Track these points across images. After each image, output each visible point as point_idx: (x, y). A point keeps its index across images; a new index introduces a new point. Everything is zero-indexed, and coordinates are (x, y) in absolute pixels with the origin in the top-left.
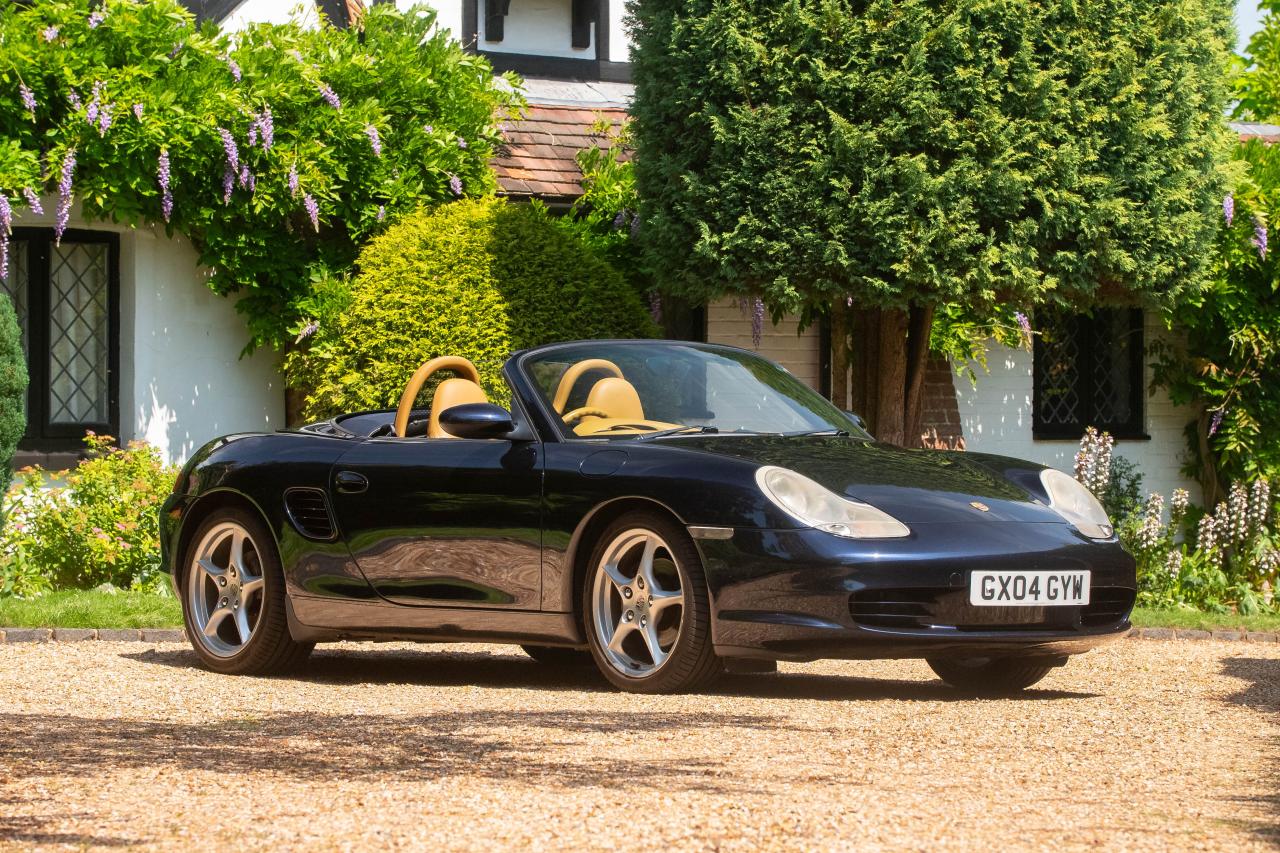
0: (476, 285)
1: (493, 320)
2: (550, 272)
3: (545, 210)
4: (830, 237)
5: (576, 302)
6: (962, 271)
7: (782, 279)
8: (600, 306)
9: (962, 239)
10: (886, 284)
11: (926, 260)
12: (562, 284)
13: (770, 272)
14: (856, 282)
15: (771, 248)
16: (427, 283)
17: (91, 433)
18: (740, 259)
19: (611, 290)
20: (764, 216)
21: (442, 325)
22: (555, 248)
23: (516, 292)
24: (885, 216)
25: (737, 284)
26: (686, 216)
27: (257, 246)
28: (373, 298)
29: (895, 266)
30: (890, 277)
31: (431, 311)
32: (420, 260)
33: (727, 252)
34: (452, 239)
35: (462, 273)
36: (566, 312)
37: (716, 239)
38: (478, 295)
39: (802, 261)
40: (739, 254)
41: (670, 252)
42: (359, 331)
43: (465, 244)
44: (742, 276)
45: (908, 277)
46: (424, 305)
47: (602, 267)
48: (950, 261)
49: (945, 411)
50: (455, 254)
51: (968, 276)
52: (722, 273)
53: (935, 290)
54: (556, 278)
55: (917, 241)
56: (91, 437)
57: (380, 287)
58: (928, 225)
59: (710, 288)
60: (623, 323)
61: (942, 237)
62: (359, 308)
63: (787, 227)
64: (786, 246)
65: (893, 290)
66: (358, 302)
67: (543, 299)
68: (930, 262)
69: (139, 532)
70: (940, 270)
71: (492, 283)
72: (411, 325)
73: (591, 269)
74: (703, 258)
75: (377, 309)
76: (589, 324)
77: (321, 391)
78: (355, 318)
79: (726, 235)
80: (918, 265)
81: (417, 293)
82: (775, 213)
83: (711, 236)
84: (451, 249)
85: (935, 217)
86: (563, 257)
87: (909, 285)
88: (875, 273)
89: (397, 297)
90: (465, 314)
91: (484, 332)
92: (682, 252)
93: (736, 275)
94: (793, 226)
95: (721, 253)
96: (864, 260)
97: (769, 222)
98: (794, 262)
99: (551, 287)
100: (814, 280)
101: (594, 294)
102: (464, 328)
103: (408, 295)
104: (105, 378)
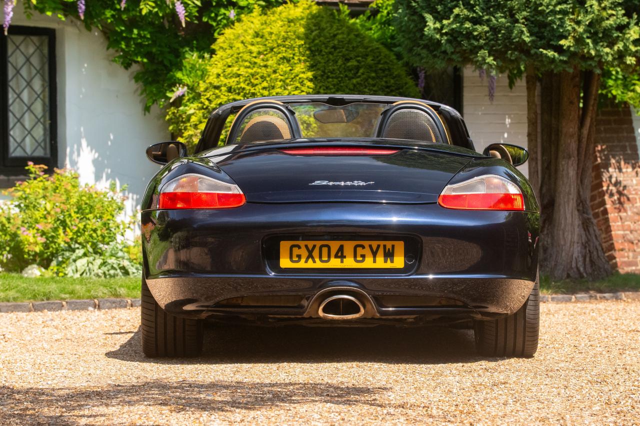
0: (288, 61)
1: (299, 85)
2: (339, 52)
3: (348, 12)
4: (517, 21)
5: (357, 73)
6: (611, 45)
7: (484, 52)
8: (373, 75)
9: (611, 21)
10: (556, 55)
11: (585, 36)
12: (348, 60)
13: (476, 47)
14: (536, 53)
15: (475, 30)
16: (256, 60)
17: (31, 164)
18: (455, 38)
19: (382, 64)
20: (471, 8)
21: (264, 88)
22: (345, 36)
23: (315, 66)
24: (555, 6)
25: (454, 57)
26: (419, 10)
27: (145, 37)
28: (220, 71)
29: (562, 42)
30: (559, 49)
31: (257, 79)
32: (253, 45)
33: (446, 34)
34: (275, 31)
35: (279, 53)
36: (350, 79)
37: (438, 25)
38: (290, 68)
39: (498, 39)
40: (454, 35)
41: (411, 35)
42: (211, 93)
43: (283, 33)
44: (458, 50)
45: (572, 49)
46: (253, 75)
47: (378, 48)
48: (603, 37)
49: (627, 144)
50: (276, 40)
51: (616, 48)
52: (443, 49)
53: (591, 58)
54: (343, 56)
55: (578, 23)
56: (31, 166)
57: (225, 63)
58: (586, 12)
59: (436, 59)
60: (391, 86)
61: (597, 20)
62: (211, 78)
63: (487, 15)
64: (486, 28)
65: (561, 58)
66: (211, 74)
67: (334, 70)
68: (588, 38)
69: (55, 230)
70: (595, 43)
71: (300, 60)
72: (244, 89)
73: (369, 49)
74: (431, 39)
75: (222, 78)
76: (366, 87)
77: (186, 134)
78: (209, 85)
79: (445, 22)
80: (579, 41)
81: (249, 67)
82: (479, 5)
83: (435, 23)
84: (274, 37)
85: (591, 6)
86: (350, 42)
87: (574, 54)
88: (548, 46)
89: (235, 69)
90: (280, 81)
91: (293, 93)
92: (418, 35)
93: (453, 50)
94: (492, 14)
95: (442, 35)
96: (541, 38)
97: (474, 12)
98: (492, 39)
99: (340, 62)
100: (506, 52)
101: (370, 67)
102: (279, 90)
103: (242, 69)
104: (48, 126)
